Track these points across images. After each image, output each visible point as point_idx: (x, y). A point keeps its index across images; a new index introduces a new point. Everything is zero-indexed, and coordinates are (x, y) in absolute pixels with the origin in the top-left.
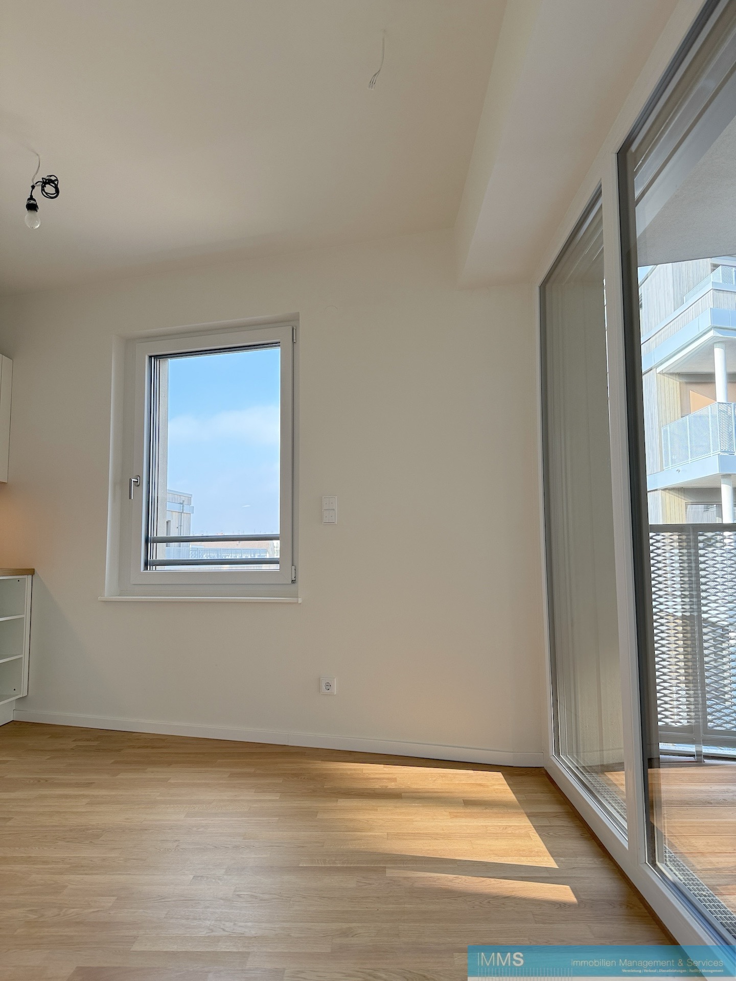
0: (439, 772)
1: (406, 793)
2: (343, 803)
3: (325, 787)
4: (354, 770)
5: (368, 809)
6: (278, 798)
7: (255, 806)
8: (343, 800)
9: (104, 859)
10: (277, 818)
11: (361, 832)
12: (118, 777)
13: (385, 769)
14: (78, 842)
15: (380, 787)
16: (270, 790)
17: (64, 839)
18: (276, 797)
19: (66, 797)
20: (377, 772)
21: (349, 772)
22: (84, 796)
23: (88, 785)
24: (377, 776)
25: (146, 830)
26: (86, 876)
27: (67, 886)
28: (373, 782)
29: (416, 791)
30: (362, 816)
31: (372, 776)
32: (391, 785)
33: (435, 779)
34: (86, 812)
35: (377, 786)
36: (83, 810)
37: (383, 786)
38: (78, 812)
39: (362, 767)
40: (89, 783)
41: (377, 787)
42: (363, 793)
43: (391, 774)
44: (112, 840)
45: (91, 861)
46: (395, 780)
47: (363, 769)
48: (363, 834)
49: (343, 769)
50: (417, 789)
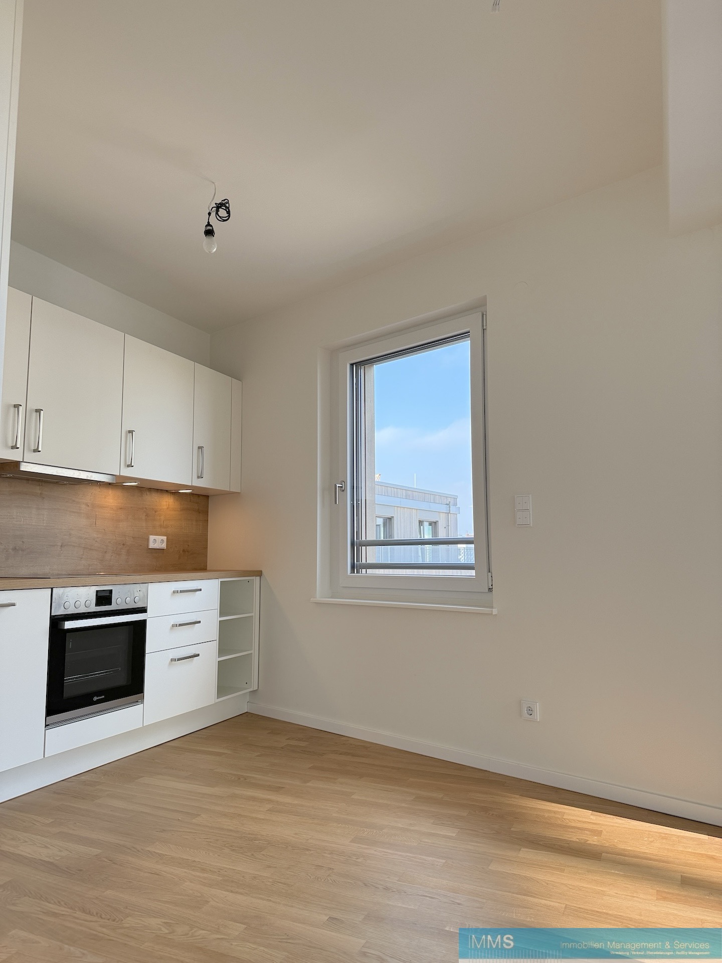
0: (660, 831)
1: (608, 853)
2: (526, 854)
3: (512, 829)
4: (555, 812)
5: (554, 868)
6: (454, 835)
7: (426, 840)
8: (527, 850)
9: (255, 877)
10: (444, 861)
11: (534, 897)
12: (308, 784)
13: (592, 817)
14: (242, 853)
15: (577, 840)
16: (450, 823)
17: (231, 846)
18: (452, 833)
19: (254, 799)
20: (581, 819)
21: (546, 815)
22: (270, 801)
23: (278, 789)
24: (579, 825)
25: (308, 850)
26: (231, 894)
27: (209, 902)
28: (572, 832)
29: (622, 853)
30: (541, 876)
31: (573, 824)
32: (593, 840)
33: (652, 839)
34: (263, 819)
35: (574, 837)
36: (262, 817)
37: (582, 839)
38: (256, 818)
39: (564, 811)
40: (280, 787)
41: (574, 839)
42: (554, 845)
43: (599, 824)
44: (271, 856)
45: (243, 877)
46: (599, 833)
47: (565, 813)
48: (535, 900)
49: (542, 809)
50: (624, 850)
